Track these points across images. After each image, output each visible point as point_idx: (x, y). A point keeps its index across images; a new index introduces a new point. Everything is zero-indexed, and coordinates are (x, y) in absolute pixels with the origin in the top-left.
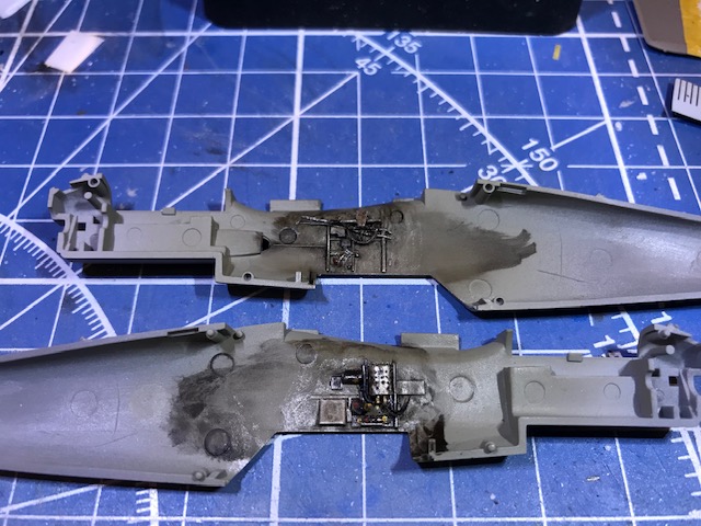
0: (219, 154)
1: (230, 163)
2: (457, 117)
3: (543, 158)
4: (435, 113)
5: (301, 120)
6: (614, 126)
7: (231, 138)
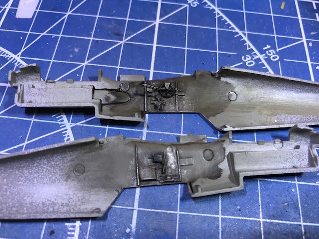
0: (119, 36)
1: (124, 41)
2: (234, 31)
3: (272, 54)
4: (223, 28)
5: (159, 24)
6: (308, 44)
7: (126, 29)
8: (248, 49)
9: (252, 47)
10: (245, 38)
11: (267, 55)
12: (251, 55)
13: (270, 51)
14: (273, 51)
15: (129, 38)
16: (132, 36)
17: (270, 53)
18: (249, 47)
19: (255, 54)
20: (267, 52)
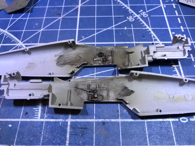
0: (60, 15)
1: (62, 17)
2: (122, 5)
3: (144, 14)
4: (116, 4)
5: (81, 7)
6: (164, 6)
7: (63, 11)
8: (130, 13)
9: (132, 12)
10: (129, 8)
11: (141, 15)
12: (132, 16)
13: (143, 13)
14: (144, 12)
15: (64, 15)
16: (66, 14)
17: (143, 14)
18: (131, 12)
19: (135, 15)
20: (141, 13)
